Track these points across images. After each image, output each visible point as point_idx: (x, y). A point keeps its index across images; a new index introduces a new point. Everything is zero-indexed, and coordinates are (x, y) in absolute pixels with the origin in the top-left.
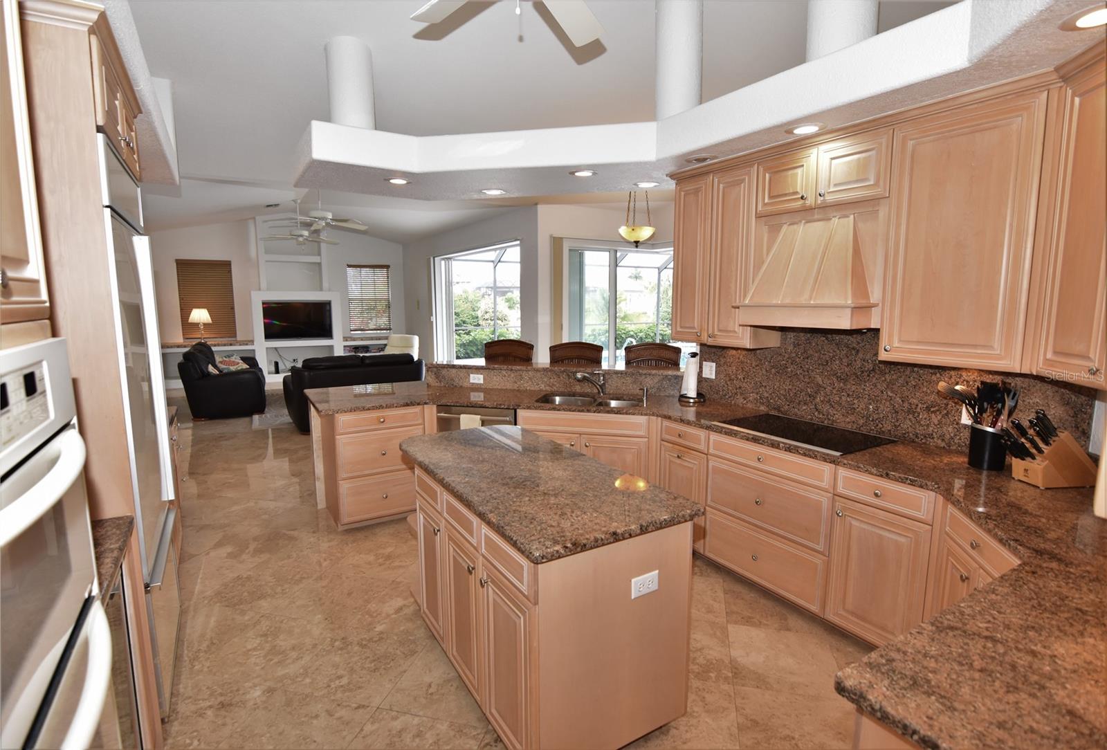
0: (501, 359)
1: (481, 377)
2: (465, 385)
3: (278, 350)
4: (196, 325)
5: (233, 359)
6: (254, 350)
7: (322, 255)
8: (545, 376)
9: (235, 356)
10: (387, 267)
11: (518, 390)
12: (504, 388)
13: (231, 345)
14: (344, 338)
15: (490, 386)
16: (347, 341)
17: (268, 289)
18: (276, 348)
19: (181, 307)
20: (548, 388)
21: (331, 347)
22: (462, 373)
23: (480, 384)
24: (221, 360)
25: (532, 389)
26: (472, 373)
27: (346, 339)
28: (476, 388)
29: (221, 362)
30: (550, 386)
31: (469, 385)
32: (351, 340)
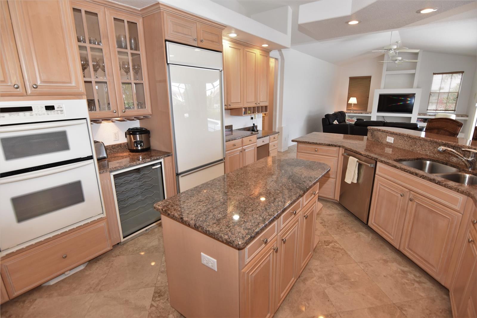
0: (436, 131)
1: (393, 139)
2: (384, 142)
3: (384, 117)
4: (351, 104)
5: (353, 119)
6: (371, 116)
7: (417, 70)
8: (432, 145)
9: (354, 118)
10: (462, 72)
11: (412, 152)
12: (404, 148)
13: (361, 113)
14: (418, 113)
15: (396, 146)
16: (420, 115)
17: (384, 88)
18: (383, 117)
19: (348, 97)
20: (432, 154)
21: (410, 118)
22: (383, 135)
23: (391, 143)
24: (348, 119)
25: (421, 153)
26: (388, 136)
27: (419, 114)
28: (389, 145)
29: (347, 120)
30: (433, 153)
31: (386, 143)
32: (423, 115)
